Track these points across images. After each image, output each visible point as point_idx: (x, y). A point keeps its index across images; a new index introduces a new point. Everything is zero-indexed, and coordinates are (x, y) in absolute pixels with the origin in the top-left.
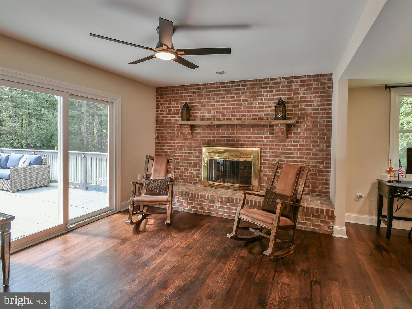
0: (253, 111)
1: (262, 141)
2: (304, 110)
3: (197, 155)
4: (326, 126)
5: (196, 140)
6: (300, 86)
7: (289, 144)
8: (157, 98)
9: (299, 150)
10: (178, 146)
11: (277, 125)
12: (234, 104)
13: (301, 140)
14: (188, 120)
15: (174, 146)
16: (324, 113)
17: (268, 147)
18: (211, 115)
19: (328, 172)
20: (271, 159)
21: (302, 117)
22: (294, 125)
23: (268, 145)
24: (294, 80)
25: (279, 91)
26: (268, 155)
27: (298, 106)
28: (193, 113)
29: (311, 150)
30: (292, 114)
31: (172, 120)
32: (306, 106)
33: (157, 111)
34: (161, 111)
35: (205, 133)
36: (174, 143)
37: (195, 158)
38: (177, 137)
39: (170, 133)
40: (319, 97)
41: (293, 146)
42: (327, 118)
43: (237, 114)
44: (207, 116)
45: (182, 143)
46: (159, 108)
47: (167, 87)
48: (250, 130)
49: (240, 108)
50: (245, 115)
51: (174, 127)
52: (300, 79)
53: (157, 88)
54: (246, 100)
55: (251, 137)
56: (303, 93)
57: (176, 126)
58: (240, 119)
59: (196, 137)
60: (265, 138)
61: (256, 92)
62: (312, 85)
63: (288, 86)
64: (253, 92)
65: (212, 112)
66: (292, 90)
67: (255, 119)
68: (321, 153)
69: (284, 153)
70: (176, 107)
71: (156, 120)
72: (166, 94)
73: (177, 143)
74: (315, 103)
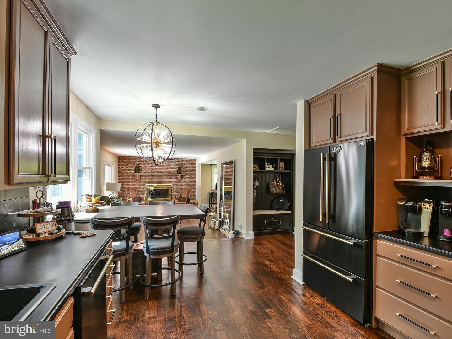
0: (169, 170)
1: (172, 181)
2: (187, 170)
3: (143, 188)
4: (194, 176)
5: (142, 181)
6: (186, 162)
7: (182, 182)
8: (118, 161)
9: (186, 184)
10: (132, 184)
11: (178, 176)
12: (161, 167)
13: (186, 181)
14: (139, 173)
15: (130, 184)
16: (194, 172)
17: (175, 184)
18: (150, 171)
19: (195, 191)
20: (176, 188)
21: (187, 173)
22: (184, 176)
23: (174, 183)
24: (184, 160)
25: (178, 163)
26: (175, 186)
27: (185, 169)
28: (140, 169)
29: (190, 184)
30: (183, 172)
31: (128, 172)
32: (188, 169)
33: (118, 167)
34: (121, 167)
35: (147, 178)
36: (130, 183)
37: (142, 189)
38: (131, 180)
39: (127, 178)
40: (192, 166)
41: (184, 183)
42: (194, 173)
43: (162, 171)
44: (148, 171)
45: (135, 183)
46: (120, 166)
47: (125, 156)
48: (167, 177)
49: (163, 168)
50: (165, 171)
51: (130, 175)
52: (186, 160)
53: (118, 156)
54: (166, 166)
55: (168, 180)
56: (187, 164)
57: (131, 175)
58: (163, 173)
59: (142, 180)
60: (173, 180)
61: (170, 163)
62: (189, 162)
63: (182, 162)
64: (168, 163)
65: (150, 169)
66: (183, 163)
67: (170, 173)
68: (193, 185)
69: (181, 186)
70: (131, 166)
71: (118, 172)
72: (125, 160)
73: (131, 183)
74: (191, 168)
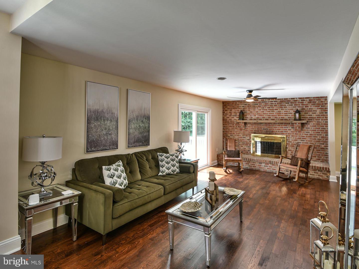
0: (281, 115)
1: (287, 132)
2: (311, 115)
3: (248, 138)
4: (325, 124)
5: (247, 130)
6: (309, 102)
7: (303, 134)
8: (223, 107)
9: (309, 137)
10: (236, 134)
11: (296, 123)
12: (270, 112)
13: (310, 132)
14: (243, 119)
15: (234, 134)
16: (323, 117)
17: (291, 135)
18: (256, 117)
19: (327, 149)
20: (292, 141)
21: (311, 119)
22: (306, 124)
23: (290, 134)
24: (305, 99)
25: (296, 105)
26: (291, 139)
27: (307, 113)
28: (245, 116)
29: (317, 137)
30: (304, 117)
31: (233, 119)
32: (313, 113)
33: (223, 114)
34: (226, 114)
35: (253, 127)
36: (234, 132)
37: (247, 140)
38: (236, 128)
39: (231, 127)
40: (320, 109)
41: (306, 134)
42: (325, 120)
43: (272, 117)
44: (254, 117)
45: (239, 132)
46: (225, 112)
47: (229, 102)
48: (280, 126)
49: (273, 114)
50: (276, 118)
51: (234, 123)
52: (308, 99)
53: (223, 102)
54: (277, 109)
55: (280, 130)
56: (310, 106)
57: (235, 122)
58: (274, 120)
59: (248, 129)
60: (289, 130)
61: (282, 105)
62: (315, 102)
63: (301, 103)
64: (281, 105)
65: (257, 116)
66: (304, 105)
67: (283, 120)
68: (322, 139)
69: (300, 138)
70: (235, 112)
71: (223, 119)
72: (229, 105)
73: (236, 132)
74: (318, 112)
